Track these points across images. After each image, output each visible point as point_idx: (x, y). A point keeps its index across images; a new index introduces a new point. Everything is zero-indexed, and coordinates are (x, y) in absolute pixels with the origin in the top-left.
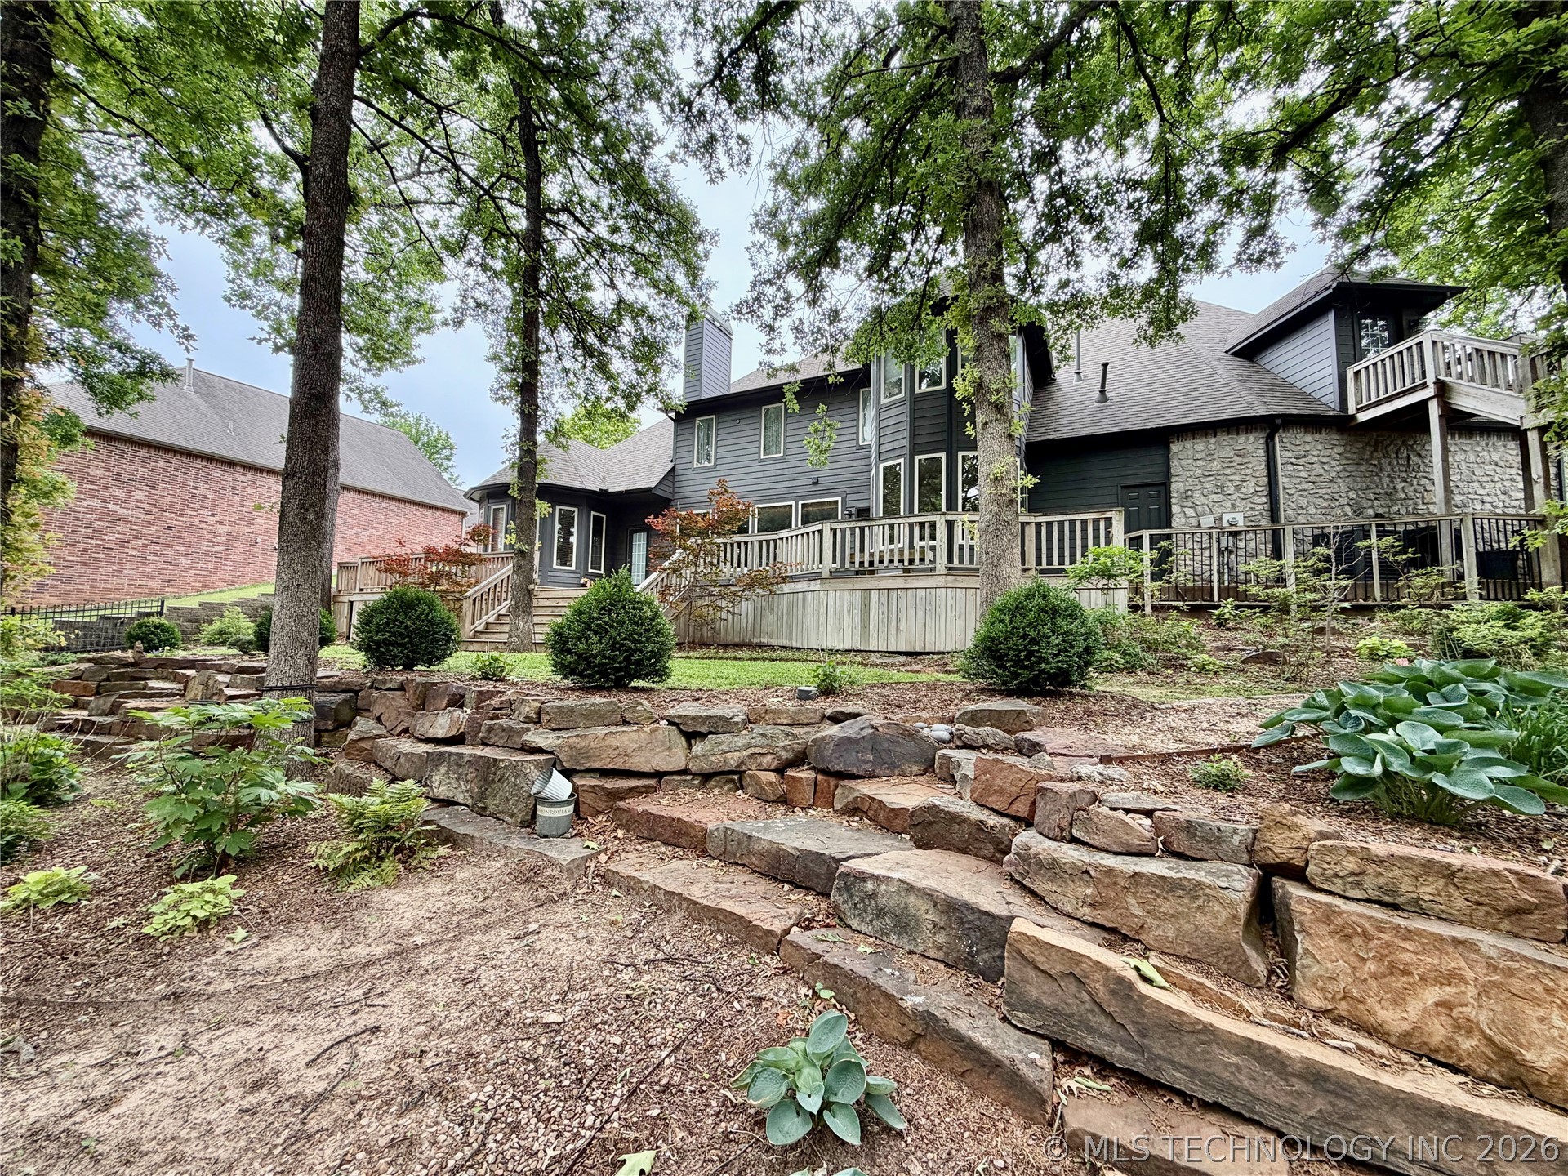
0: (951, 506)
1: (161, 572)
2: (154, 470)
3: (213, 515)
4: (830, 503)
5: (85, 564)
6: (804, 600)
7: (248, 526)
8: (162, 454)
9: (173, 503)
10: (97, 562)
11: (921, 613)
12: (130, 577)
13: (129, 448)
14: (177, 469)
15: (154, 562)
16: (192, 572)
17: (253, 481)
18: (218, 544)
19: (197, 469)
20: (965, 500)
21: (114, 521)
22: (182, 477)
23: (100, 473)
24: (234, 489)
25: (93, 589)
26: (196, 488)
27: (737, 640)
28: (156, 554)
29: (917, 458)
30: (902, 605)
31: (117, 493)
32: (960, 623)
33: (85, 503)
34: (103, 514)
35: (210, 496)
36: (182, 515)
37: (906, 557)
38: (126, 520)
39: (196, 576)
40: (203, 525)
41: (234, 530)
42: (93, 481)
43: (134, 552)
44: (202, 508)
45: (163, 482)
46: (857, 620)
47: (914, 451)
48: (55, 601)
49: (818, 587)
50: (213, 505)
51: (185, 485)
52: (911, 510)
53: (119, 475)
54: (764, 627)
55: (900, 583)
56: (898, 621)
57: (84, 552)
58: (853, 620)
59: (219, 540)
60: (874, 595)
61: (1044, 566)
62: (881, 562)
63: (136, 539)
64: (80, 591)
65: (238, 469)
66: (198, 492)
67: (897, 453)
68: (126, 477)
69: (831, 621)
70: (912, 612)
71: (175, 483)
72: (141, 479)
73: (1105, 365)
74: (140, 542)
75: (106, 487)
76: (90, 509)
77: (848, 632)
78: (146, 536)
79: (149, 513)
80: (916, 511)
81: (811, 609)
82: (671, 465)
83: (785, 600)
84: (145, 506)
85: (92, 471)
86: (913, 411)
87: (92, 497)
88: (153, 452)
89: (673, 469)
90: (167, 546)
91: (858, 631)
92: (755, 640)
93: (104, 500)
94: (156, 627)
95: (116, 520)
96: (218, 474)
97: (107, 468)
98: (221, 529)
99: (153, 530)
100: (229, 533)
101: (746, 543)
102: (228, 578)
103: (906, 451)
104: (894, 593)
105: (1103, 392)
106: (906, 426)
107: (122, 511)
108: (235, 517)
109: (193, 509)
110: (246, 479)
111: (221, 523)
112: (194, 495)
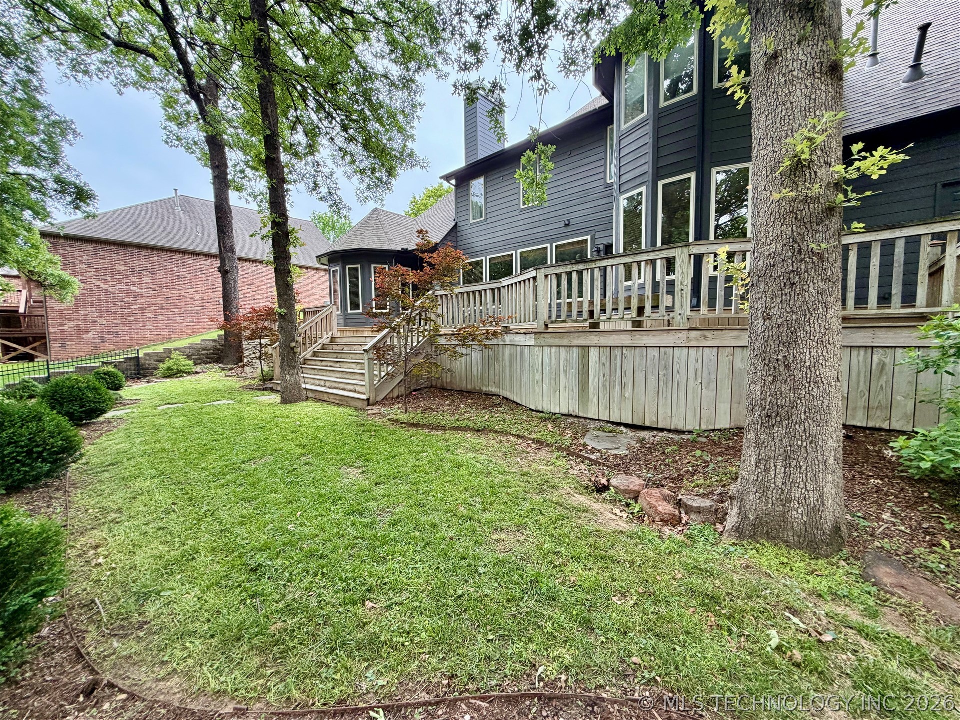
0: (702, 234)
1: (167, 326)
2: (152, 263)
3: (192, 288)
4: (578, 242)
5: (124, 324)
6: (522, 353)
7: (214, 293)
8: (156, 253)
9: (167, 283)
10: (130, 322)
11: (652, 379)
12: (151, 330)
13: (136, 251)
14: (166, 261)
15: (163, 320)
16: (185, 324)
17: (212, 264)
18: (197, 306)
19: (177, 260)
20: (717, 227)
21: (135, 297)
22: (169, 266)
23: (122, 268)
24: (201, 270)
25: (131, 339)
26: (179, 272)
27: (469, 387)
28: (162, 315)
29: (661, 184)
30: (628, 367)
31: (134, 279)
32: (709, 394)
33: (117, 288)
34: (129, 293)
35: (188, 276)
36: (174, 290)
37: (635, 304)
38: (142, 296)
39: (188, 326)
40: (187, 295)
41: (205, 296)
42: (119, 273)
43: (150, 315)
44: (185, 284)
45: (159, 270)
46: (574, 382)
47: (657, 177)
48: (112, 347)
49: (532, 343)
50: (191, 282)
51: (172, 271)
52: (654, 243)
53: (133, 268)
54: (492, 377)
55: (625, 340)
56: (623, 386)
57: (122, 317)
58: (569, 381)
59: (198, 303)
60: (594, 353)
61: (851, 310)
62: (603, 311)
63: (150, 307)
64: (124, 341)
65: (202, 257)
66: (181, 274)
67: (638, 181)
68: (137, 269)
69: (547, 380)
70: (640, 376)
71: (166, 270)
72: (146, 270)
73: (924, 29)
74: (153, 308)
75: (127, 277)
76: (121, 291)
77: (564, 395)
78: (155, 305)
79: (154, 290)
80: (659, 244)
81: (527, 364)
82: (454, 224)
83: (508, 351)
84: (151, 286)
85: (118, 268)
86: (657, 129)
87: (120, 284)
88: (150, 252)
89: (456, 226)
90: (168, 309)
91: (575, 395)
92: (485, 389)
93: (127, 284)
94: (105, 374)
95: (136, 296)
96: (191, 262)
97: (126, 264)
98: (198, 296)
99: (158, 301)
100: (203, 299)
101: (480, 292)
102: (207, 326)
103: (649, 178)
104: (618, 352)
105: (916, 67)
106: (649, 149)
107: (139, 291)
108: (205, 288)
109: (179, 285)
110: (208, 263)
111: (197, 292)
112: (178, 277)
